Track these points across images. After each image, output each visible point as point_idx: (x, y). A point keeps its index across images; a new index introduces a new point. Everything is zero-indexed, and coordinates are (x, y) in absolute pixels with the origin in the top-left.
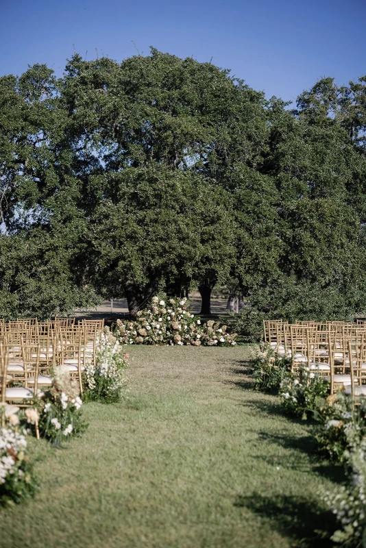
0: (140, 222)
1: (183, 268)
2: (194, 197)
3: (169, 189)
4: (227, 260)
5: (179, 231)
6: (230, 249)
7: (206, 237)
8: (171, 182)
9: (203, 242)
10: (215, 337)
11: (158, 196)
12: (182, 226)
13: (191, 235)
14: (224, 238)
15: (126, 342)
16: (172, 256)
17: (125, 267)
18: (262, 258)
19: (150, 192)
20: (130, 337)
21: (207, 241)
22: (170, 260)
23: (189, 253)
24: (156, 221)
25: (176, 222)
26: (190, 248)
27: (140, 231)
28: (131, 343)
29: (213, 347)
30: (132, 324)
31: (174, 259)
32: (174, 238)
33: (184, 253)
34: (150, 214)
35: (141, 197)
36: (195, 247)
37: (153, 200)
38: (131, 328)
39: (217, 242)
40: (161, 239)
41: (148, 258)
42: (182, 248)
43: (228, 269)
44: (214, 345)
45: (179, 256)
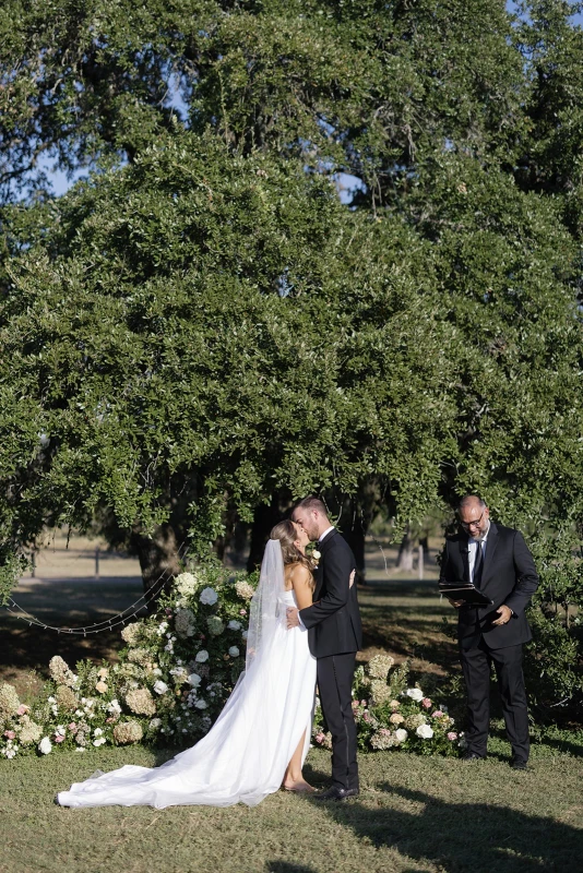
0: (137, 321)
1: (280, 471)
2: (315, 239)
3: (229, 208)
4: (429, 444)
5: (266, 343)
6: (440, 408)
7: (357, 364)
8: (236, 187)
9: (346, 379)
10: (397, 719)
11: (196, 234)
12: (273, 329)
13: (308, 356)
14: (416, 369)
15: (80, 739)
16: (240, 429)
17: (77, 469)
18: (547, 435)
19: (170, 222)
20: (93, 724)
21: (362, 376)
22: (231, 440)
23: (300, 414)
24: (185, 312)
25: (253, 314)
26: (305, 399)
27: (132, 346)
28: (97, 743)
29: (391, 756)
30: (104, 672)
31: (248, 440)
32: (248, 367)
33: (284, 419)
34: (167, 291)
35: (139, 238)
36: (320, 395)
37: (176, 247)
38: (102, 687)
39: (395, 384)
40: (204, 371)
41: (160, 439)
42: (275, 402)
43: (434, 473)
44: (395, 749)
45: (263, 427)
